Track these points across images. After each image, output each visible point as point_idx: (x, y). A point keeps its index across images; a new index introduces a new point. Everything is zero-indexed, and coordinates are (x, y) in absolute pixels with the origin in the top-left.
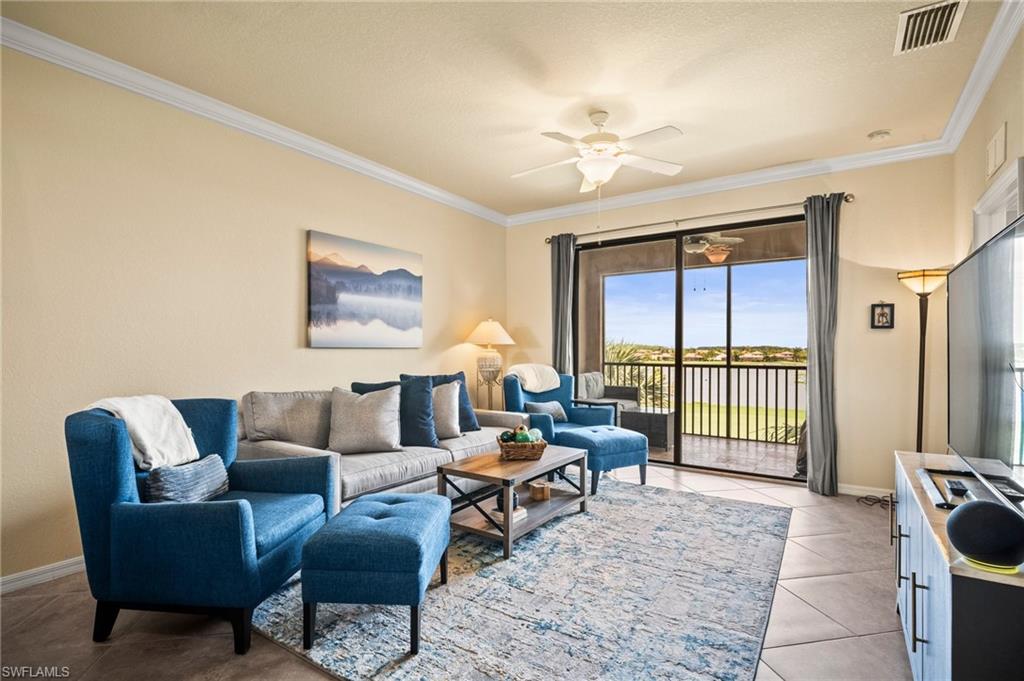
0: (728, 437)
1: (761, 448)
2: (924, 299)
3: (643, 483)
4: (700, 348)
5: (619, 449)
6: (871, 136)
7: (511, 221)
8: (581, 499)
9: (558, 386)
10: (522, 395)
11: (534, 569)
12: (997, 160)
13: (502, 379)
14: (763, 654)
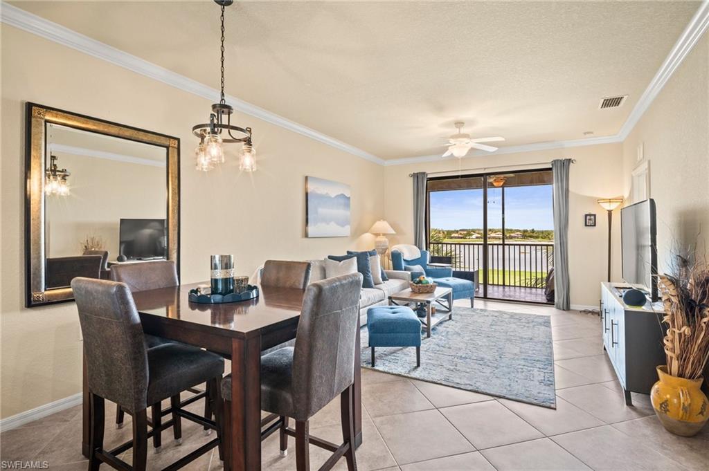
0: (504, 285)
1: (523, 290)
2: (610, 213)
3: (472, 307)
4: (461, 230)
5: (462, 289)
6: (585, 133)
7: (387, 163)
8: (450, 313)
9: (420, 256)
10: (403, 262)
11: (445, 341)
12: (640, 156)
13: (390, 252)
14: (555, 362)
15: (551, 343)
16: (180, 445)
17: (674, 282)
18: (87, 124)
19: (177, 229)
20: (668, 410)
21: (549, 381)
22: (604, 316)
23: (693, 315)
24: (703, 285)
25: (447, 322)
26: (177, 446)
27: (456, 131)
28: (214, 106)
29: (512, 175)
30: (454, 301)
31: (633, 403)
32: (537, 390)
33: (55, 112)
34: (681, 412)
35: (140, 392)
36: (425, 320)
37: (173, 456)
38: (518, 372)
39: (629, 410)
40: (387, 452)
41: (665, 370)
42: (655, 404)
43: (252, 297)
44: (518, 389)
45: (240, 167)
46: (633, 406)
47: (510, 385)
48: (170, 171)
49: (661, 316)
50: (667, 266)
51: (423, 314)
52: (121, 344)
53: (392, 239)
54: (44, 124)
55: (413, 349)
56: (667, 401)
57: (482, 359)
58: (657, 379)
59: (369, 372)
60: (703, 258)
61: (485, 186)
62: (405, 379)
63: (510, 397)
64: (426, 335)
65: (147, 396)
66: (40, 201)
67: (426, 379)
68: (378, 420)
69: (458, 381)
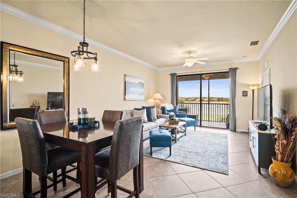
0: (209, 121)
1: (217, 123)
2: (253, 90)
3: (195, 130)
6: (243, 57)
7: (160, 69)
8: (185, 133)
9: (173, 108)
10: (166, 111)
11: (182, 144)
12: (266, 66)
13: (161, 107)
14: (229, 154)
15: (227, 146)
16: (65, 190)
17: (279, 120)
18: (28, 51)
19: (68, 96)
20: (276, 176)
21: (226, 162)
22: (250, 135)
23: (288, 135)
24: (292, 122)
25: (184, 136)
26: (64, 190)
27: (188, 55)
28: (80, 43)
29: (212, 74)
30: (187, 127)
31: (261, 172)
32: (221, 167)
33: (14, 46)
34: (282, 177)
35: (43, 168)
36: (174, 136)
37: (62, 195)
38: (213, 158)
39: (260, 175)
40: (154, 194)
41: (275, 159)
42: (271, 173)
43: (96, 126)
44: (212, 166)
45: (92, 70)
46: (261, 174)
47: (209, 164)
48: (65, 72)
49: (274, 135)
50: (277, 114)
51: (174, 133)
52: (35, 147)
53: (162, 101)
54: (8, 51)
55: (168, 148)
56: (276, 172)
57: (198, 153)
58: (272, 162)
59: (150, 158)
60: (292, 110)
61: (201, 79)
62: (164, 161)
63: (209, 169)
64: (174, 142)
65: (47, 170)
66: (7, 84)
67: (173, 161)
68: (151, 179)
69: (187, 162)
